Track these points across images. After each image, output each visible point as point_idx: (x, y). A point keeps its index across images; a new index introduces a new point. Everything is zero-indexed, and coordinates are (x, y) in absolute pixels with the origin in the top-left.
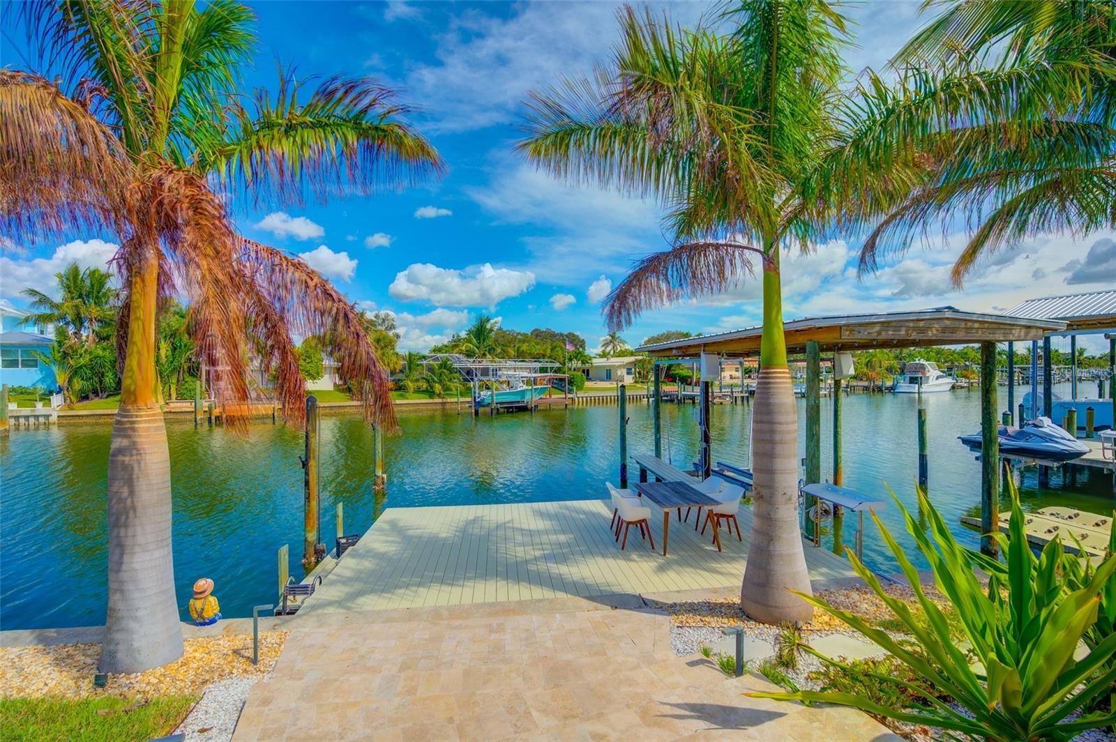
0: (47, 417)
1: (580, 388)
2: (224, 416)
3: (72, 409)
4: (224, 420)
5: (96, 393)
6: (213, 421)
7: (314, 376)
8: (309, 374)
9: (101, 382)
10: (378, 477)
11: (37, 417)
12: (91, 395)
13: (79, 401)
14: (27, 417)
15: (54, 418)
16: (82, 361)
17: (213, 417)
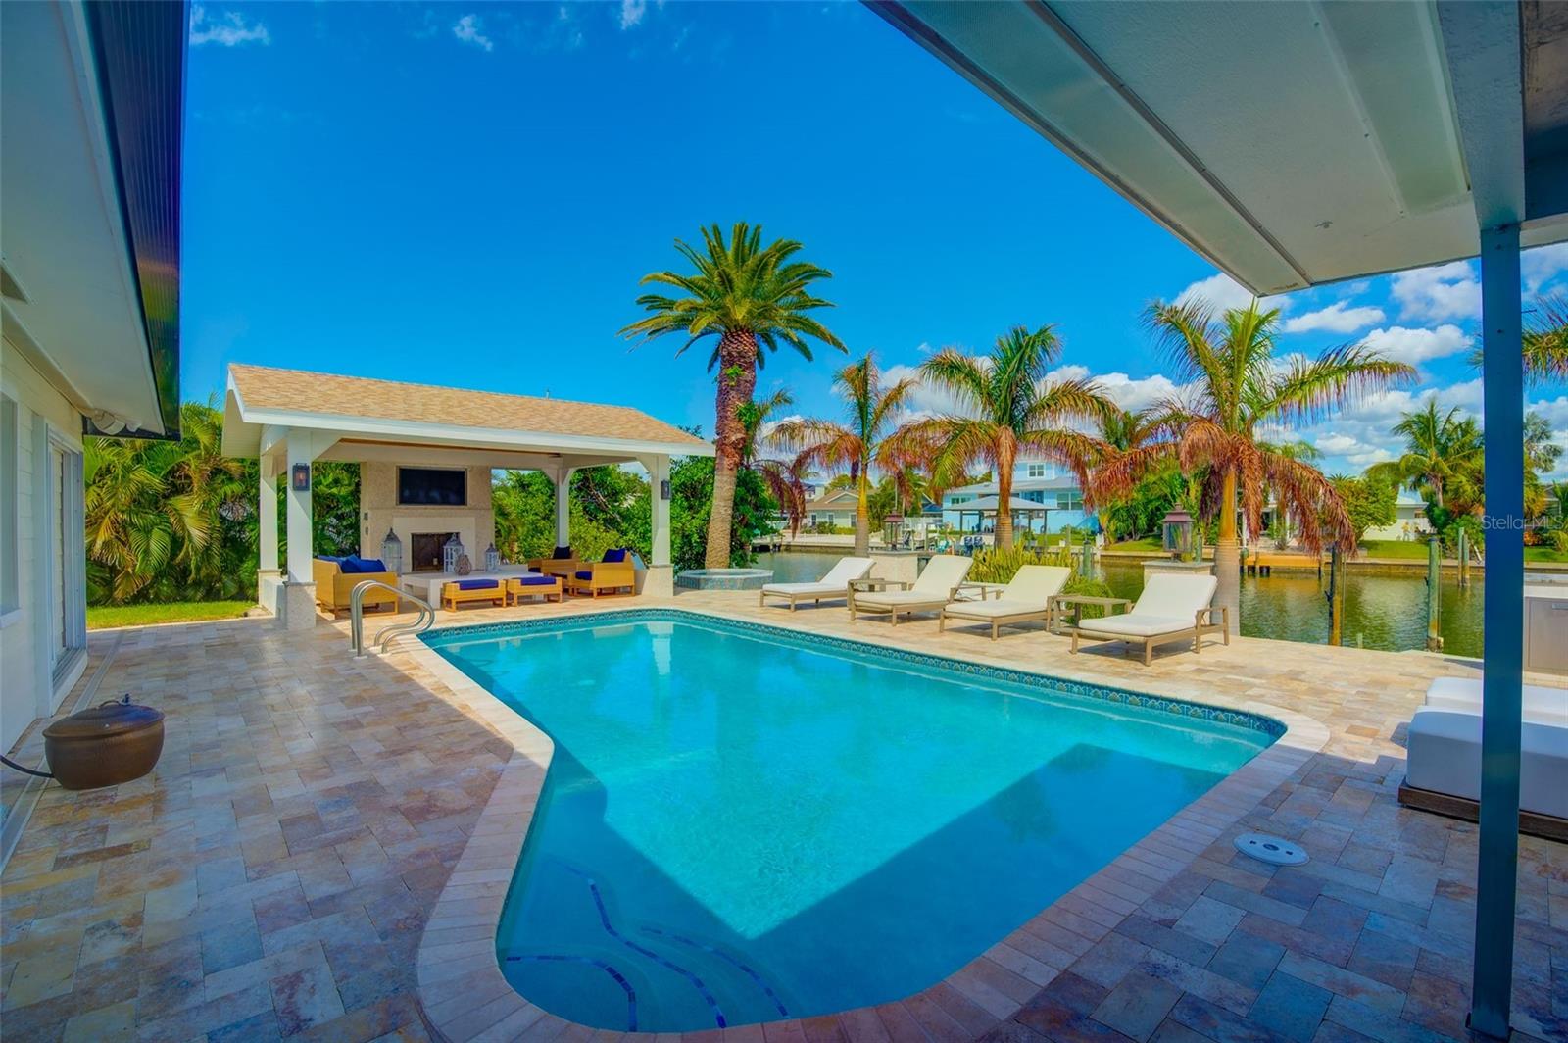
0: (1093, 555)
2: (1258, 567)
3: (1111, 549)
4: (1258, 570)
5: (1130, 536)
6: (1246, 571)
7: (1383, 519)
8: (1374, 518)
9: (1135, 523)
10: (1431, 639)
12: (1127, 537)
13: (1117, 542)
15: (1097, 557)
16: (1119, 504)
17: (1245, 567)
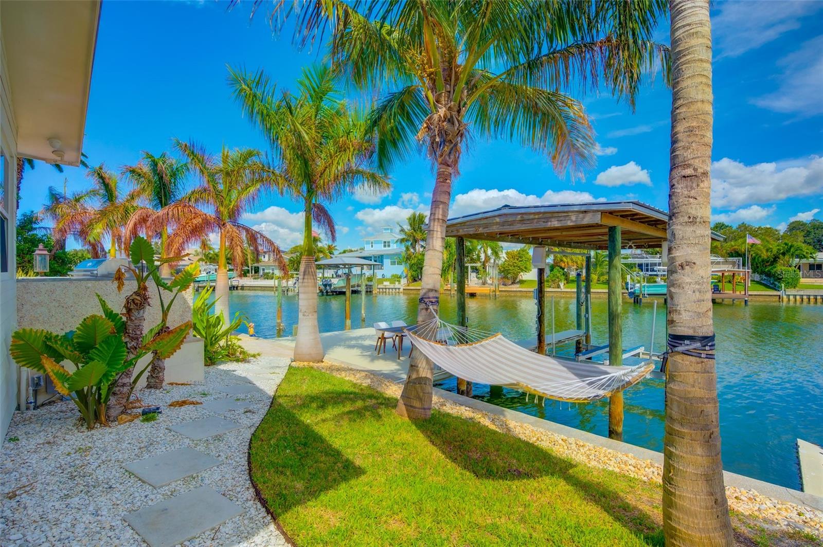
0: (399, 289)
1: (793, 284)
3: (408, 286)
11: (395, 289)
12: (418, 279)
14: (392, 289)
15: (401, 290)
16: (413, 262)
